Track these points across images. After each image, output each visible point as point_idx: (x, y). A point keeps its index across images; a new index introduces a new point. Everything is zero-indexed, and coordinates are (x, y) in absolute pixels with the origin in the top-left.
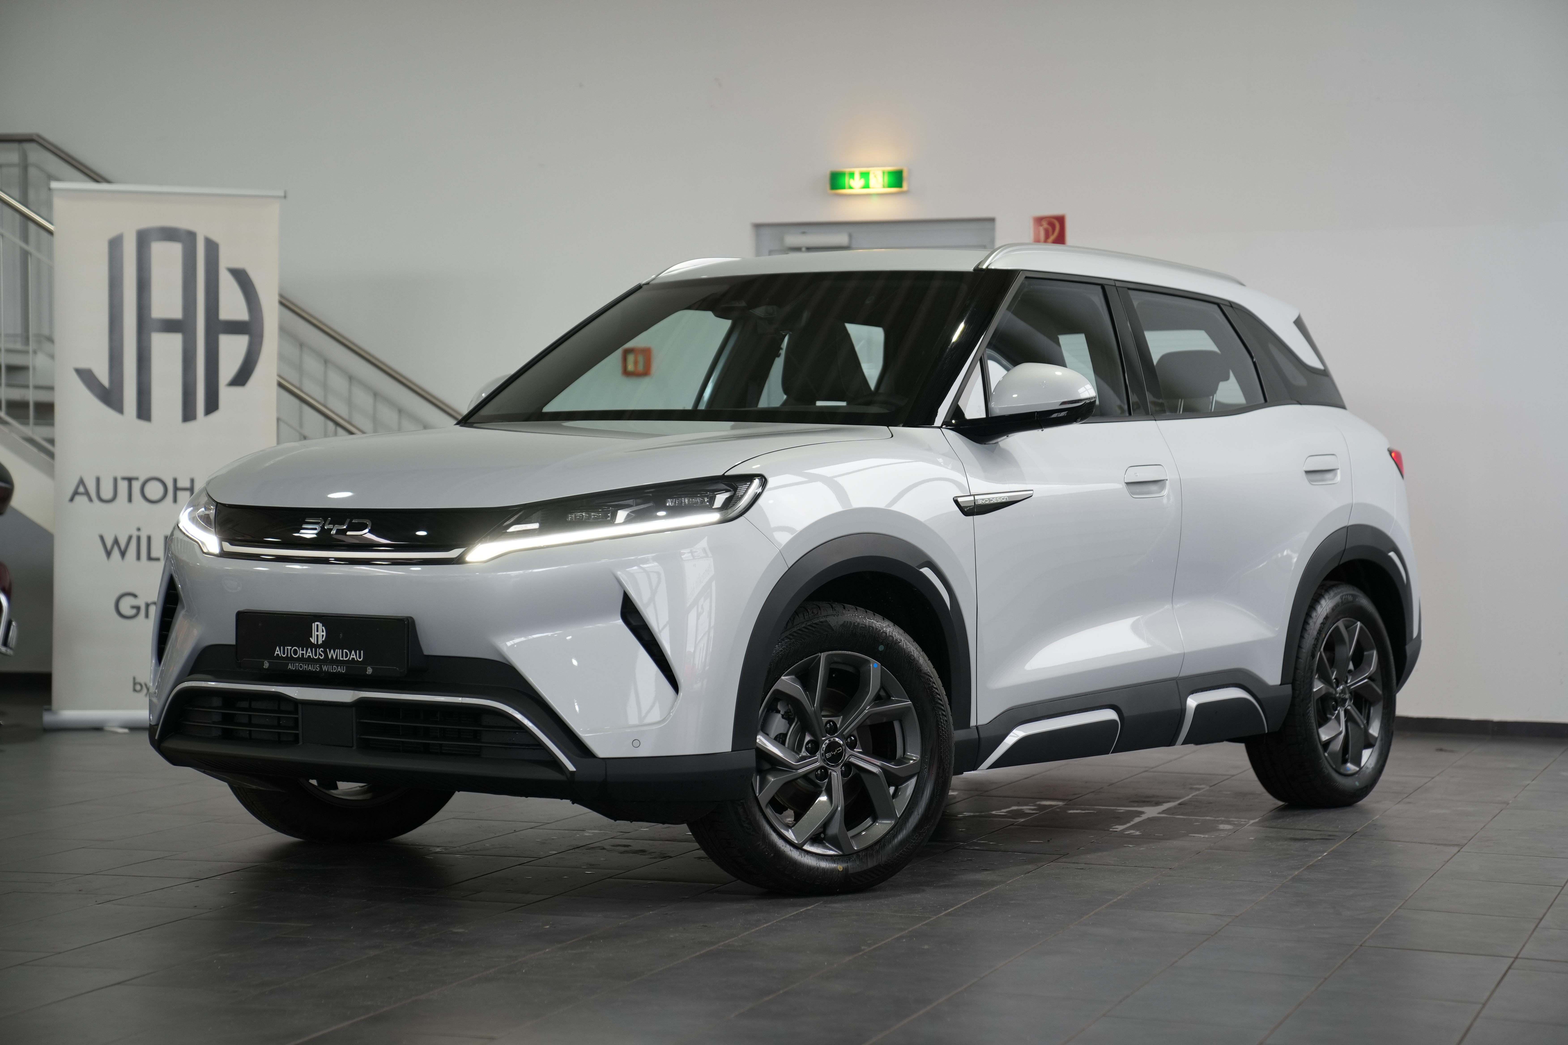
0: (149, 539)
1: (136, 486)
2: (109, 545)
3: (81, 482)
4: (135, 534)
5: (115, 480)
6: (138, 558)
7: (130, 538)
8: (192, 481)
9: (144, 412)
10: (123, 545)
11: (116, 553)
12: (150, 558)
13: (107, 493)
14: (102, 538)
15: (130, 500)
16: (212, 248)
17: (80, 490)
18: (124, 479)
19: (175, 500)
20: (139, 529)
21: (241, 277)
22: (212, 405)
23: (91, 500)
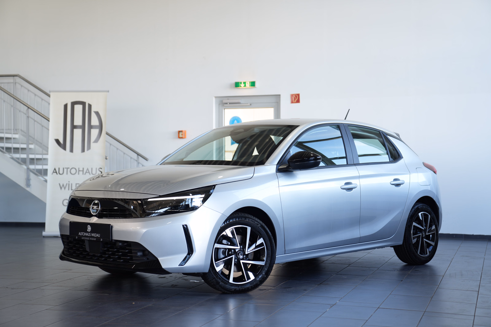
0: (72, 184)
1: (69, 170)
2: (61, 186)
3: (55, 169)
4: (68, 183)
5: (63, 169)
6: (69, 189)
7: (67, 184)
8: (83, 169)
9: (72, 151)
10: (65, 186)
11: (63, 188)
12: (72, 190)
13: (61, 172)
14: (60, 184)
15: (67, 174)
16: (90, 106)
17: (55, 171)
18: (66, 168)
19: (79, 174)
20: (69, 182)
21: (97, 113)
22: (89, 148)
23: (57, 174)
